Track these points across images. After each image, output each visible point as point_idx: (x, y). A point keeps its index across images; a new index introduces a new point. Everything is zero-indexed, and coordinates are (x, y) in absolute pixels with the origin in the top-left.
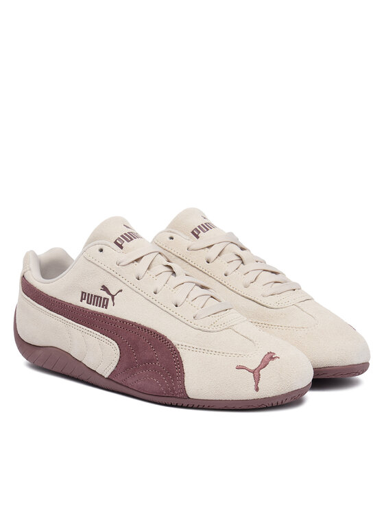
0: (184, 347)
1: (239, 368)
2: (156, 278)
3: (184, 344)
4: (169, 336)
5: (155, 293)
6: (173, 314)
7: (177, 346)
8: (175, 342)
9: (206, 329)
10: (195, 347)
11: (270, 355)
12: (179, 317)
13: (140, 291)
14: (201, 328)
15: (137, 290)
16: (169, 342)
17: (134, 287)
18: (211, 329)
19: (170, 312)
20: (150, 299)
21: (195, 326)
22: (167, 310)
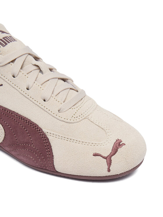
0: (52, 135)
1: (95, 155)
2: (27, 76)
3: (52, 132)
4: (40, 125)
5: (28, 89)
6: (42, 107)
7: (47, 134)
8: (45, 130)
9: (69, 121)
10: (61, 135)
11: (118, 142)
12: (47, 110)
13: (16, 87)
14: (64, 120)
15: (13, 85)
16: (41, 129)
17: (11, 83)
18: (72, 121)
19: (40, 105)
20: (24, 94)
21: (60, 118)
22: (38, 104)
